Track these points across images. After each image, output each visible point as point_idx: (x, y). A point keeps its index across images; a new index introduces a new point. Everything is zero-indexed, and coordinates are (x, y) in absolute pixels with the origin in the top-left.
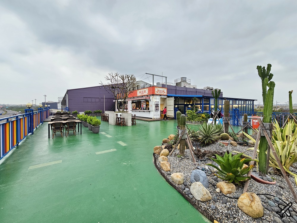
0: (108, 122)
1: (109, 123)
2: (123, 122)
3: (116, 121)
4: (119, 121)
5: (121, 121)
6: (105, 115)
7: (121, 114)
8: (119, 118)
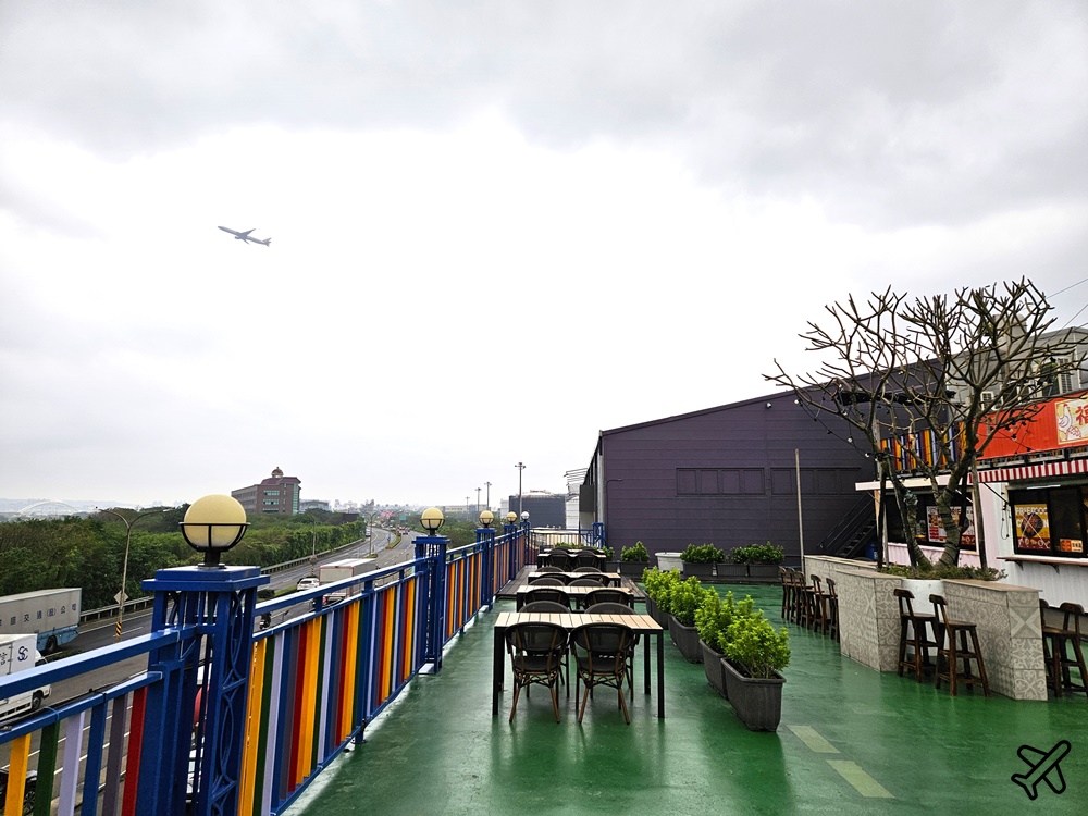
0: (835, 635)
1: (844, 648)
2: (960, 661)
3: (894, 641)
4: (925, 644)
5: (940, 644)
6: (810, 583)
7: (933, 586)
8: (919, 622)
